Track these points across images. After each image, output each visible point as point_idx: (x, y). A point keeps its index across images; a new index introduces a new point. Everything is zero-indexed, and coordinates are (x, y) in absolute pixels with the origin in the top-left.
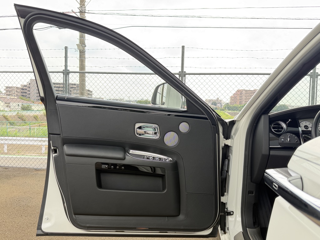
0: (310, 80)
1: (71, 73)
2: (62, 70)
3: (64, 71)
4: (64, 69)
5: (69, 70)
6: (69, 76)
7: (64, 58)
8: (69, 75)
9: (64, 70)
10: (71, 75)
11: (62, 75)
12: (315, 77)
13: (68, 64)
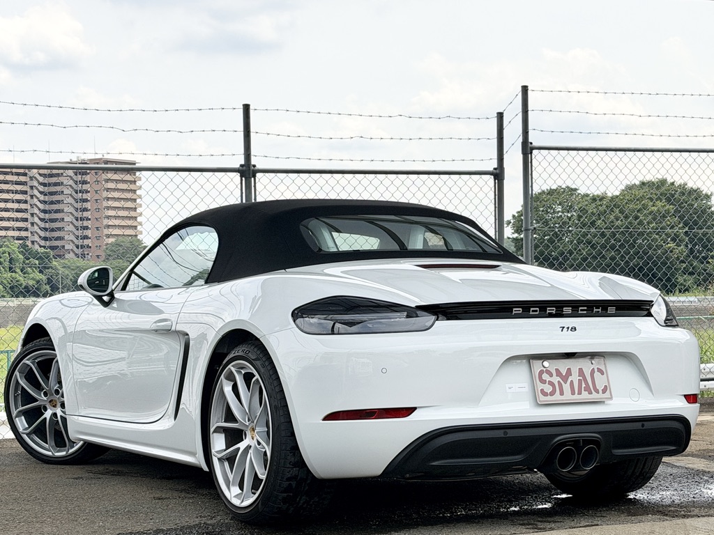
0: (240, 182)
12: (249, 174)
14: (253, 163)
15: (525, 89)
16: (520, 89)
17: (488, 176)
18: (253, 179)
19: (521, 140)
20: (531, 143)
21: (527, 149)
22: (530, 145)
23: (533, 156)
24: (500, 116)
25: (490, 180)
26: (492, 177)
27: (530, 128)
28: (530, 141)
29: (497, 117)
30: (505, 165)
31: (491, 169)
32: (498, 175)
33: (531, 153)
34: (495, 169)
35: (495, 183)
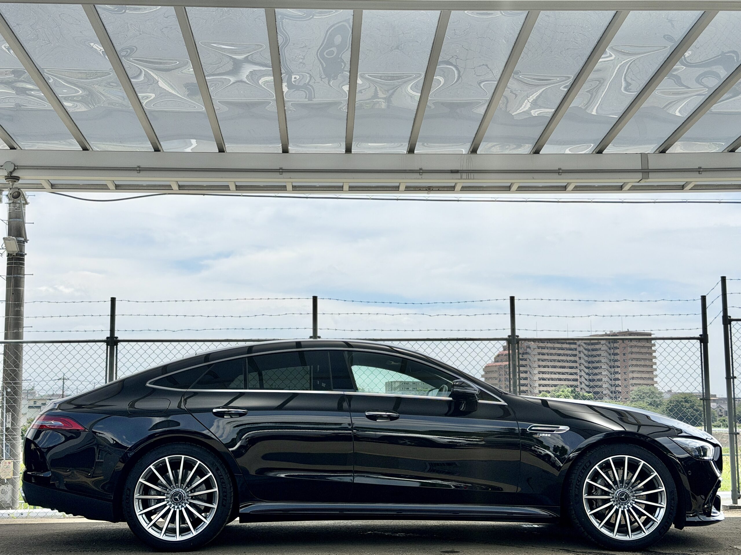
1: (122, 343)
2: (104, 338)
3: (109, 339)
4: (109, 336)
5: (117, 338)
6: (118, 348)
7: (110, 317)
8: (118, 346)
9: (107, 338)
10: (120, 345)
11: (104, 345)
13: (116, 328)
14: (517, 334)
15: (724, 279)
16: (720, 279)
17: (695, 341)
18: (517, 345)
19: (722, 314)
20: (730, 317)
21: (727, 321)
22: (729, 318)
23: (732, 326)
24: (704, 298)
25: (697, 343)
26: (699, 341)
27: (728, 306)
28: (729, 315)
29: (701, 299)
30: (709, 332)
31: (698, 336)
32: (704, 339)
33: (730, 324)
34: (700, 335)
35: (701, 345)
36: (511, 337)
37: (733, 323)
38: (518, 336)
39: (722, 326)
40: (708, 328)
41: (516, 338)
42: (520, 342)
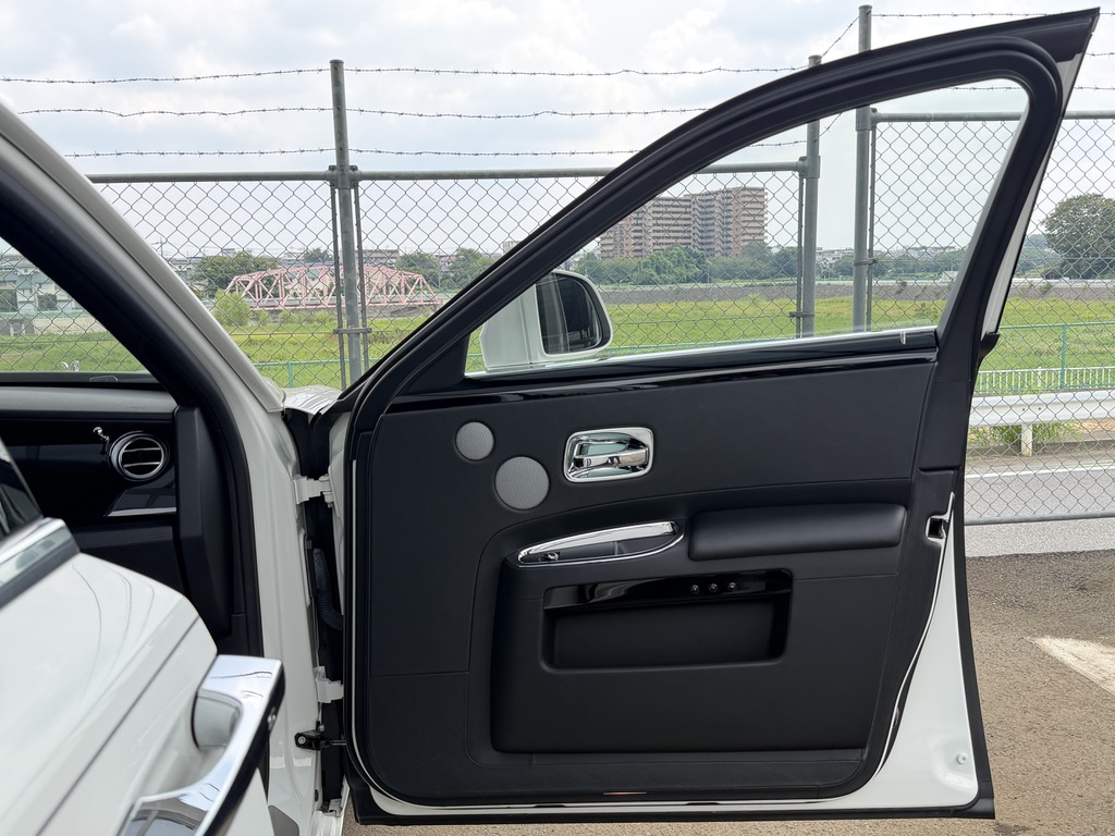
14: (351, 163)
15: (865, 12)
17: (790, 173)
18: (353, 191)
20: (875, 111)
21: (866, 121)
22: (872, 114)
23: (878, 133)
26: (797, 174)
31: (795, 160)
32: (809, 169)
33: (874, 129)
34: (802, 159)
35: (801, 184)
36: (335, 171)
37: (881, 126)
38: (354, 168)
39: (854, 135)
40: (822, 140)
41: (351, 171)
42: (360, 183)
